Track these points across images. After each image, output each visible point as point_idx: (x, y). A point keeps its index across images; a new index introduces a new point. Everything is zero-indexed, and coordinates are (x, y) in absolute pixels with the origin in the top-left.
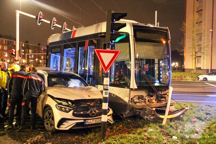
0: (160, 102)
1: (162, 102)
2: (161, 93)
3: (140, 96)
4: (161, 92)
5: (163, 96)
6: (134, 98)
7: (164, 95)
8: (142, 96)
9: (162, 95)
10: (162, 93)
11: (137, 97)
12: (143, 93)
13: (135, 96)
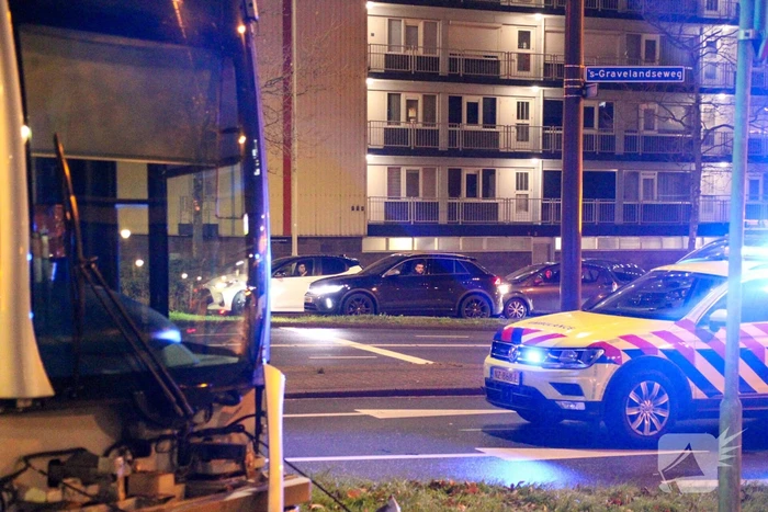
0: (206, 493)
1: (224, 491)
2: (208, 417)
3: (63, 458)
4: (202, 413)
5: (218, 440)
6: (23, 479)
7: (225, 431)
8: (82, 450)
9: (209, 433)
10: (214, 423)
11: (42, 464)
12: (86, 433)
13: (27, 459)
